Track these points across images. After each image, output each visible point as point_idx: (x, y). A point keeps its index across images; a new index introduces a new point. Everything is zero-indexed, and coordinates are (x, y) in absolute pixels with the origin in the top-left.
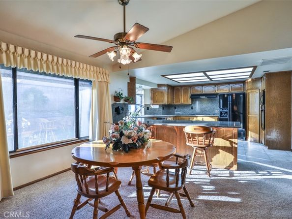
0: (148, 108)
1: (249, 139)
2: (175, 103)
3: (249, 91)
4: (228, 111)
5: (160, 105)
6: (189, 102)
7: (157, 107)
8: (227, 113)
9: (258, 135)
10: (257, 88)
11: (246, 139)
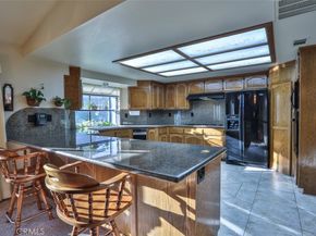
0: (126, 115)
1: (275, 166)
2: (168, 108)
3: (274, 87)
4: (239, 119)
5: (141, 111)
6: (186, 105)
7: (137, 113)
8: (237, 122)
9: (289, 162)
10: (287, 81)
11: (269, 167)
